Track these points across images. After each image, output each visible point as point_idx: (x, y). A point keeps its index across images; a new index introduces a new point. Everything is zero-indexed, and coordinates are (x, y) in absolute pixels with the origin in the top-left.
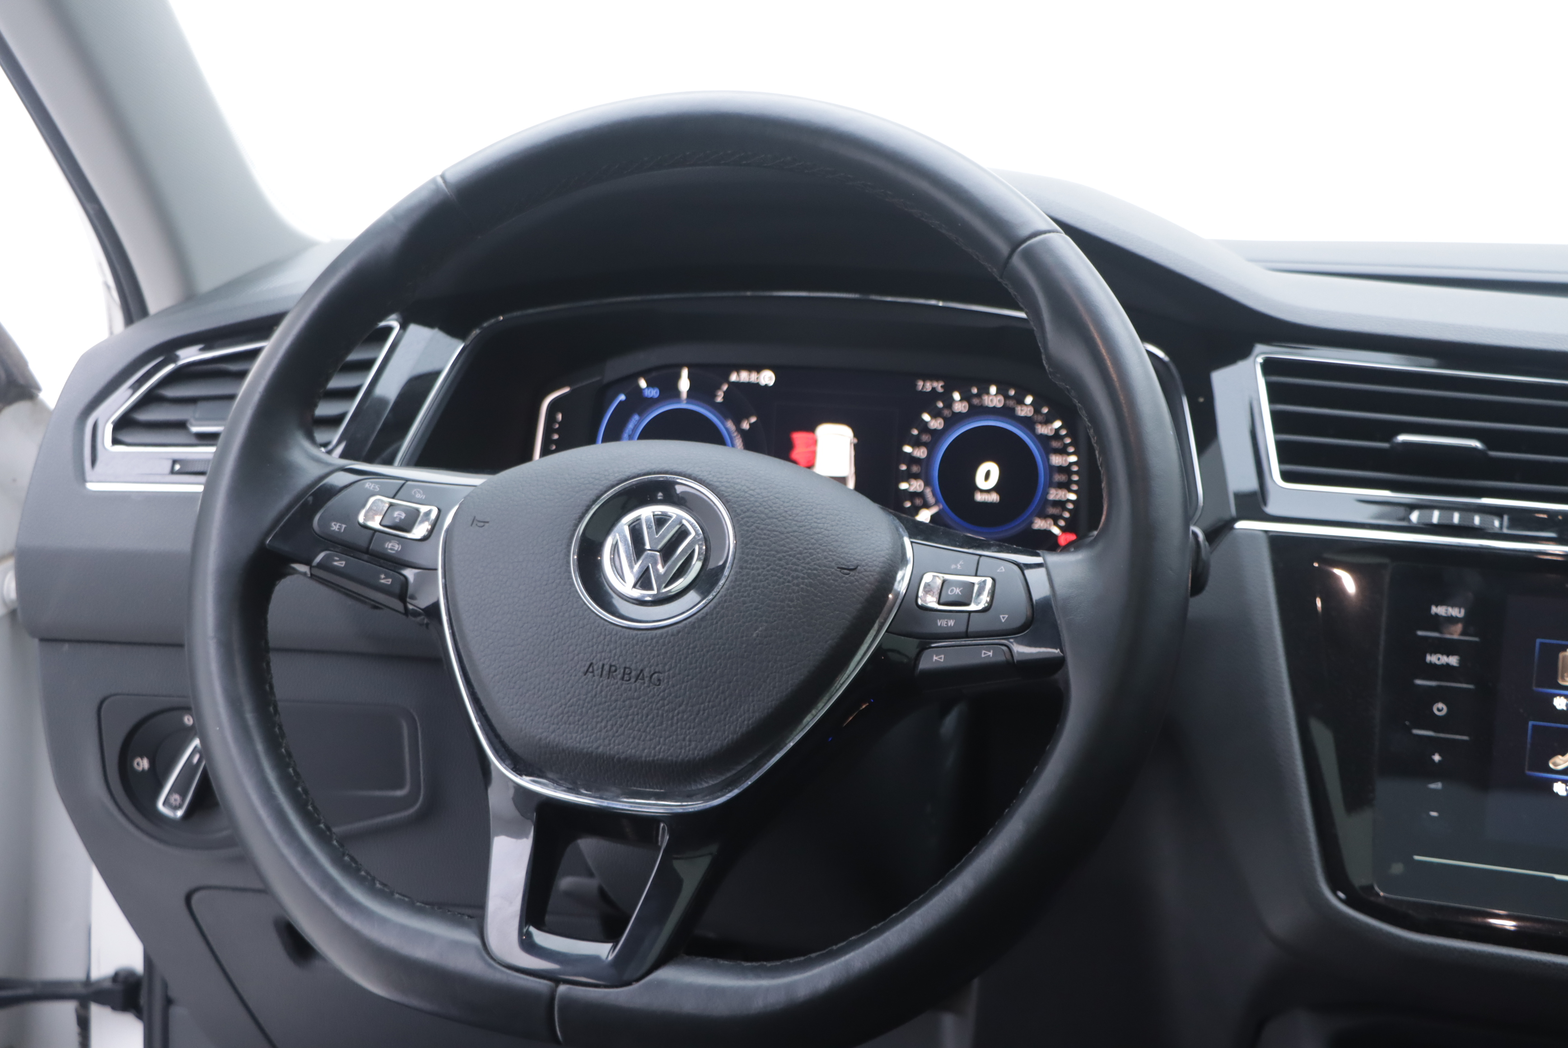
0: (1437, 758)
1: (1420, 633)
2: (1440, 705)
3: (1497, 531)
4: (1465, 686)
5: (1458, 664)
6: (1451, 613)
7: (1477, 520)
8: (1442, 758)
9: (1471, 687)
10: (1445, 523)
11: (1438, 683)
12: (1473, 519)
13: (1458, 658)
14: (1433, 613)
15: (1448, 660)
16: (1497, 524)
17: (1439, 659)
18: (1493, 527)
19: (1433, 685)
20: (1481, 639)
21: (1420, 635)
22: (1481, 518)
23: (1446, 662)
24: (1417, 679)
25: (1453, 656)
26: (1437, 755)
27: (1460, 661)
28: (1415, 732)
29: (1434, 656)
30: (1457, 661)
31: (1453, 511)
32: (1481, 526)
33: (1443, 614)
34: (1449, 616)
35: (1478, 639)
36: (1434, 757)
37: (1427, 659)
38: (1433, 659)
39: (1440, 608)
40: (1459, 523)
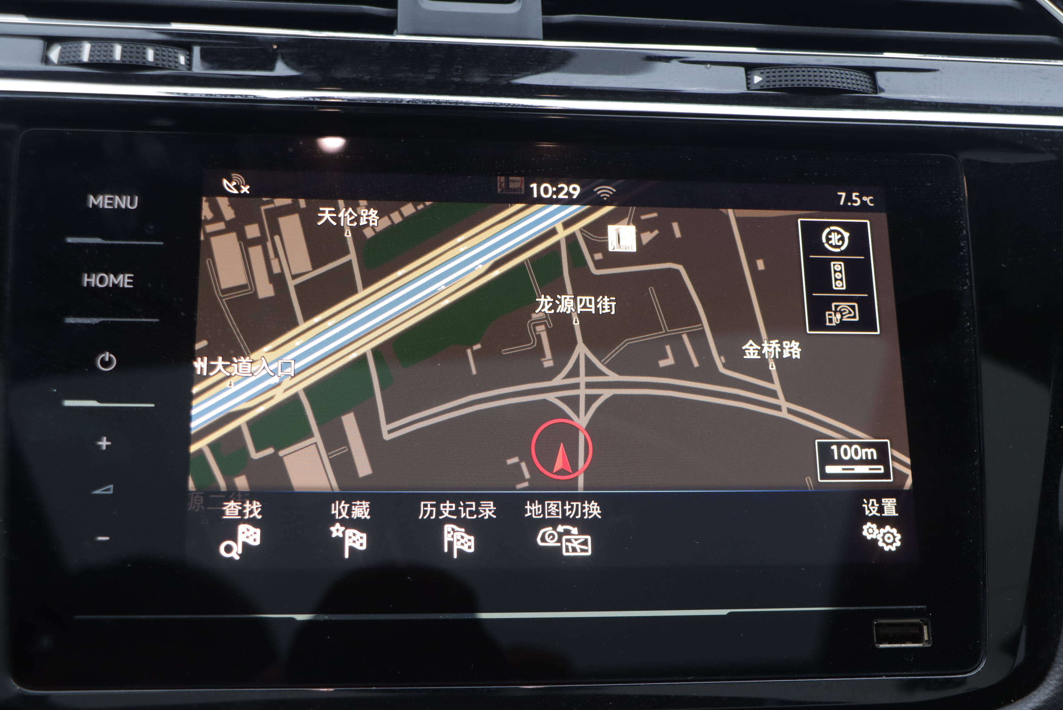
0: (104, 443)
1: (70, 240)
2: (107, 356)
3: (184, 71)
4: (144, 320)
5: (131, 286)
6: (119, 205)
7: (150, 55)
8: (112, 444)
9: (155, 322)
10: (101, 62)
11: (102, 319)
12: (144, 53)
13: (132, 275)
14: (91, 206)
15: (116, 281)
16: (182, 60)
17: (102, 280)
18: (177, 65)
19: (94, 324)
20: (164, 243)
21: (71, 242)
22: (158, 52)
23: (113, 284)
24: (68, 315)
25: (123, 273)
26: (105, 438)
27: (135, 281)
28: (68, 403)
29: (94, 275)
30: (131, 281)
31: (113, 44)
32: (157, 64)
33: (106, 207)
34: (114, 209)
35: (161, 243)
36: (100, 443)
37: (84, 282)
38: (92, 280)
39: (101, 198)
40: (124, 62)
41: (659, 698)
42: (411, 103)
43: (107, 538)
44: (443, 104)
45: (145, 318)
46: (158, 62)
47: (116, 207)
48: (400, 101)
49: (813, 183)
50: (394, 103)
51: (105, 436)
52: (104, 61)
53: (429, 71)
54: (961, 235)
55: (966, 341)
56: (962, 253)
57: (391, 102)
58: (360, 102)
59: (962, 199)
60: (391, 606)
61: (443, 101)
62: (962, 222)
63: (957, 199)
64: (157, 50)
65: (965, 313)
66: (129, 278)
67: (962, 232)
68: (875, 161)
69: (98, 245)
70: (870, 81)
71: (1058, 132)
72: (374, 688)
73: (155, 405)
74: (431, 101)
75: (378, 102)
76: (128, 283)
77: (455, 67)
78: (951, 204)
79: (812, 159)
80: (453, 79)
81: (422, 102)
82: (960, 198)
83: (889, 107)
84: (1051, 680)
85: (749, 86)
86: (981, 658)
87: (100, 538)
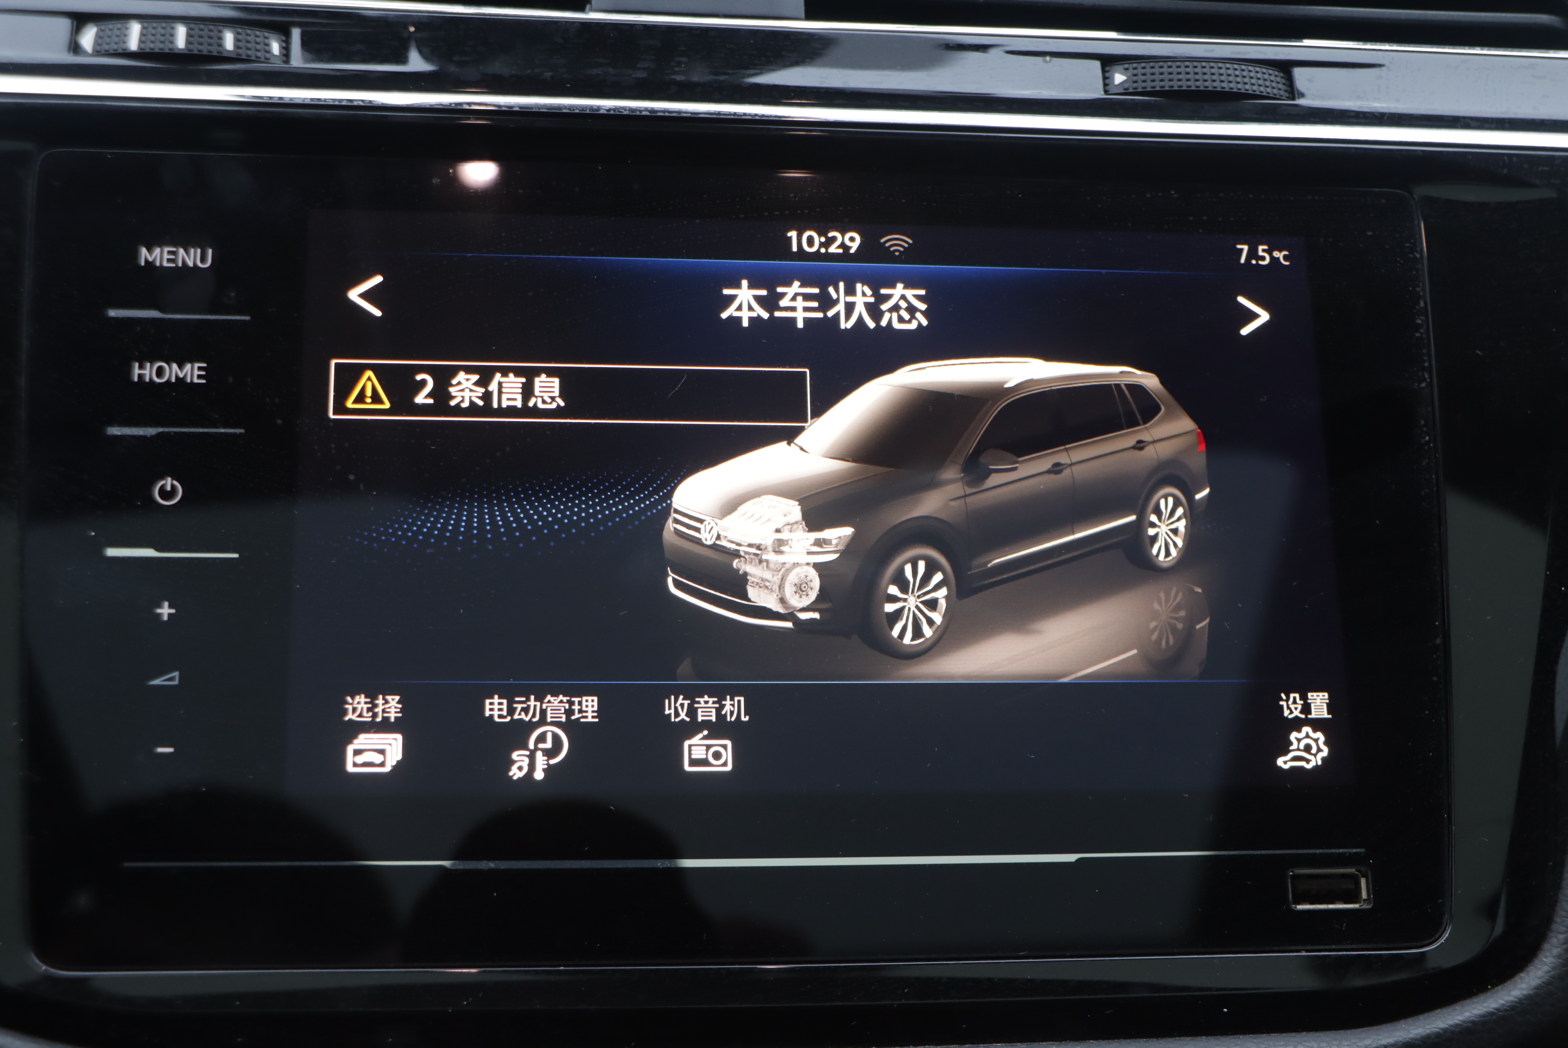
0: (165, 611)
1: (112, 313)
2: (168, 483)
3: (278, 65)
4: (223, 431)
5: (204, 381)
6: (184, 262)
7: (229, 40)
8: (176, 611)
9: (238, 433)
10: (157, 50)
11: (161, 430)
12: (220, 38)
13: (204, 365)
14: (143, 263)
15: (182, 373)
16: (276, 48)
17: (160, 372)
18: (268, 55)
19: (149, 436)
20: (251, 318)
21: (115, 316)
22: (240, 37)
23: (177, 377)
24: (112, 424)
25: (192, 361)
26: (166, 604)
27: (209, 373)
28: (112, 552)
29: (148, 365)
30: (203, 373)
31: (173, 25)
32: (238, 55)
33: (165, 264)
34: (177, 267)
35: (247, 318)
36: (159, 611)
37: (134, 376)
38: (146, 372)
39: (157, 251)
40: (189, 50)
41: (976, 982)
42: (612, 112)
43: (170, 750)
44: (659, 114)
45: (224, 427)
46: (240, 51)
47: (180, 264)
48: (596, 109)
49: (1201, 231)
50: (588, 112)
51: (167, 600)
52: (160, 49)
53: (638, 66)
54: (1418, 307)
55: (1424, 463)
56: (1418, 335)
57: (583, 110)
58: (537, 110)
59: (1418, 256)
60: (586, 849)
61: (659, 109)
62: (1418, 289)
63: (1411, 256)
64: (238, 33)
65: (1423, 422)
66: (200, 369)
67: (1419, 304)
68: (1292, 199)
69: (154, 320)
70: (1284, 81)
71: (1560, 157)
72: (562, 968)
73: (240, 555)
74: (641, 109)
75: (564, 111)
76: (199, 377)
77: (677, 59)
78: (1402, 262)
79: (1199, 195)
80: (674, 77)
81: (629, 110)
82: (1415, 253)
83: (1312, 120)
84: (1546, 957)
85: (1108, 88)
86: (1445, 924)
87: (160, 750)
